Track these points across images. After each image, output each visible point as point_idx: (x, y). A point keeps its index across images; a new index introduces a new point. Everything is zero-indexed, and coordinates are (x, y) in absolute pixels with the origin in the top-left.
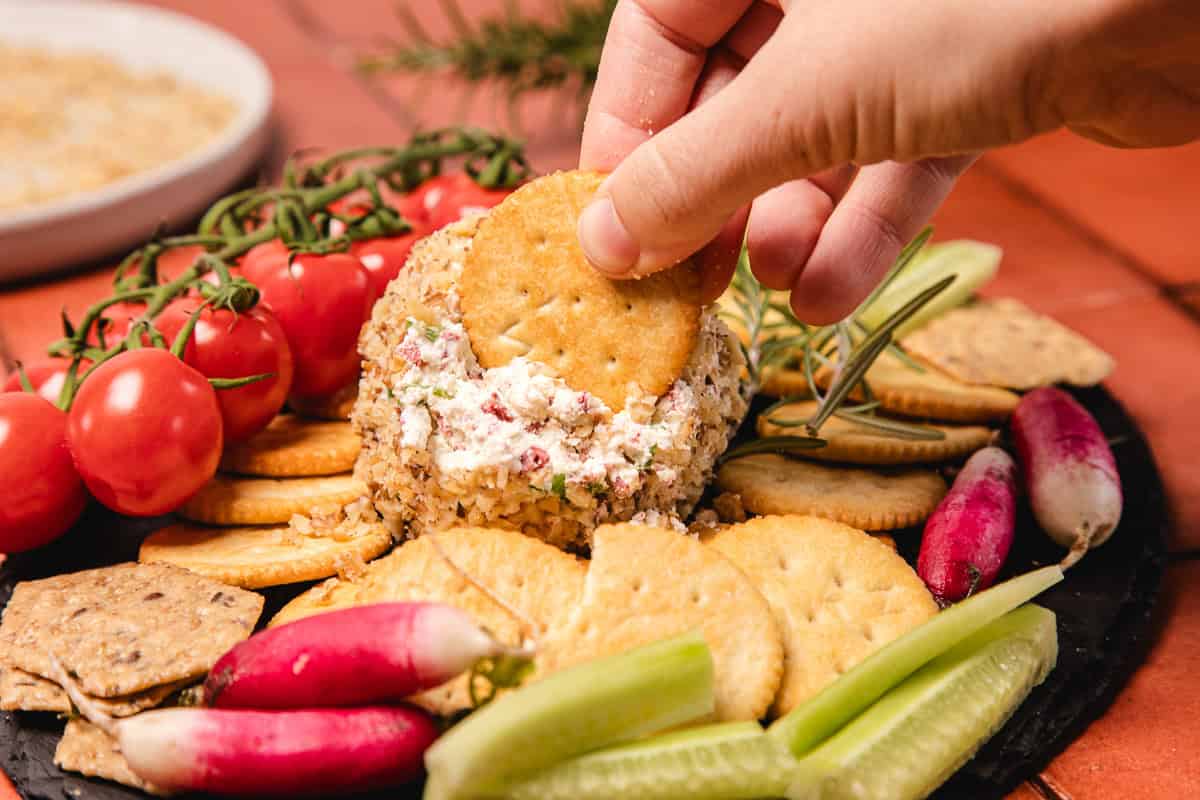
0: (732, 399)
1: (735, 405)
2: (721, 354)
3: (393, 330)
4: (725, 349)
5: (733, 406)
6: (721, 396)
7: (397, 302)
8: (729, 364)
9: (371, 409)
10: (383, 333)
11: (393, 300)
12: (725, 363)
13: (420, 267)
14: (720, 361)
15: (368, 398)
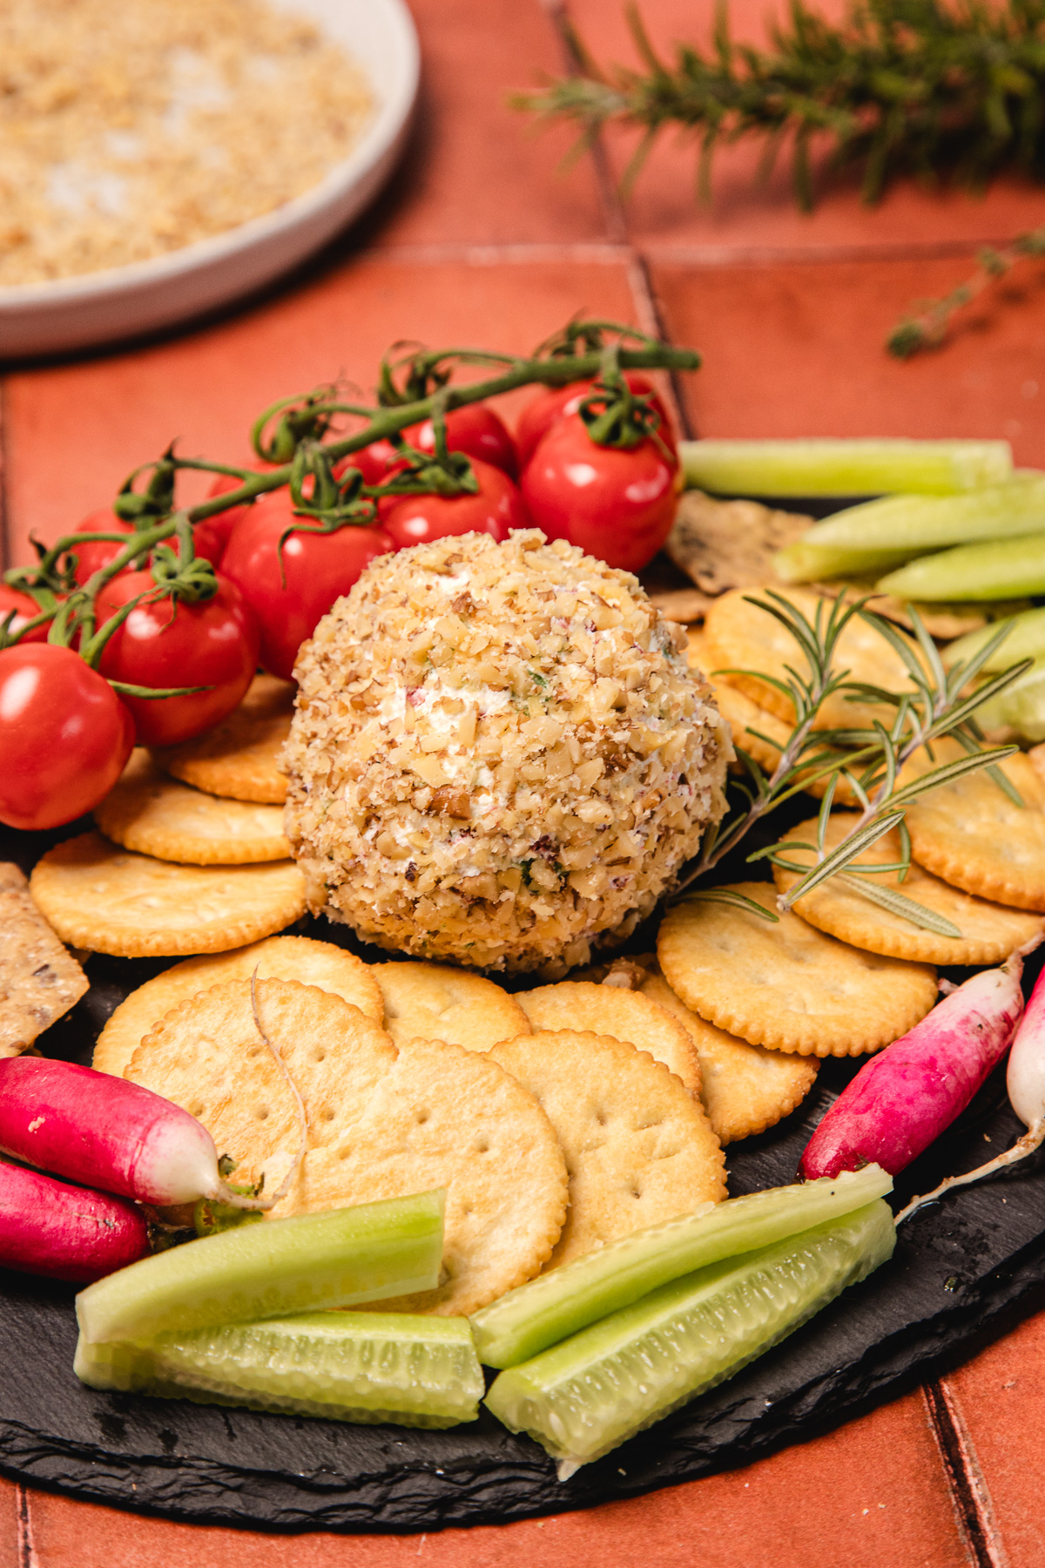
0: (712, 797)
1: (714, 805)
2: (706, 747)
3: (338, 667)
4: (713, 742)
5: (712, 806)
6: (699, 796)
7: (344, 631)
8: (714, 760)
9: (303, 754)
10: (325, 665)
11: (340, 629)
12: (710, 757)
13: (377, 594)
14: (704, 755)
15: (301, 742)
